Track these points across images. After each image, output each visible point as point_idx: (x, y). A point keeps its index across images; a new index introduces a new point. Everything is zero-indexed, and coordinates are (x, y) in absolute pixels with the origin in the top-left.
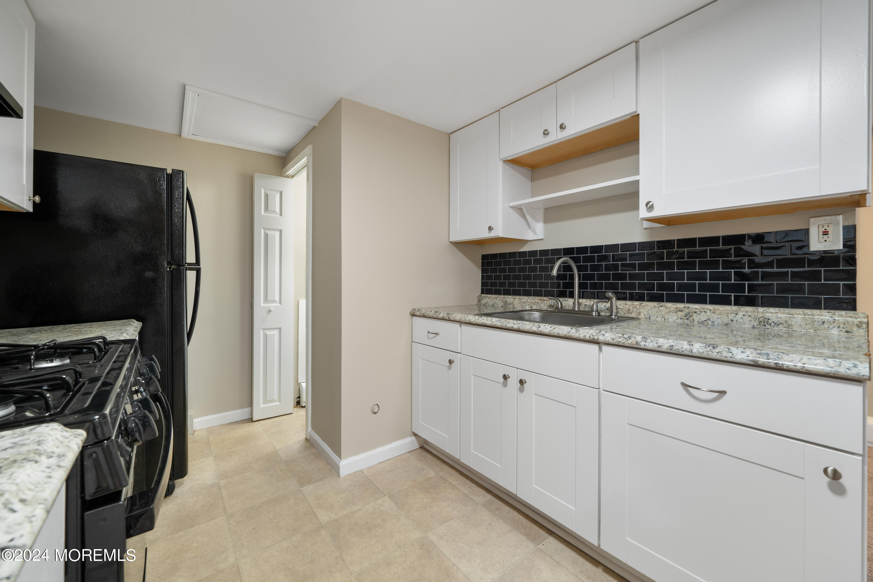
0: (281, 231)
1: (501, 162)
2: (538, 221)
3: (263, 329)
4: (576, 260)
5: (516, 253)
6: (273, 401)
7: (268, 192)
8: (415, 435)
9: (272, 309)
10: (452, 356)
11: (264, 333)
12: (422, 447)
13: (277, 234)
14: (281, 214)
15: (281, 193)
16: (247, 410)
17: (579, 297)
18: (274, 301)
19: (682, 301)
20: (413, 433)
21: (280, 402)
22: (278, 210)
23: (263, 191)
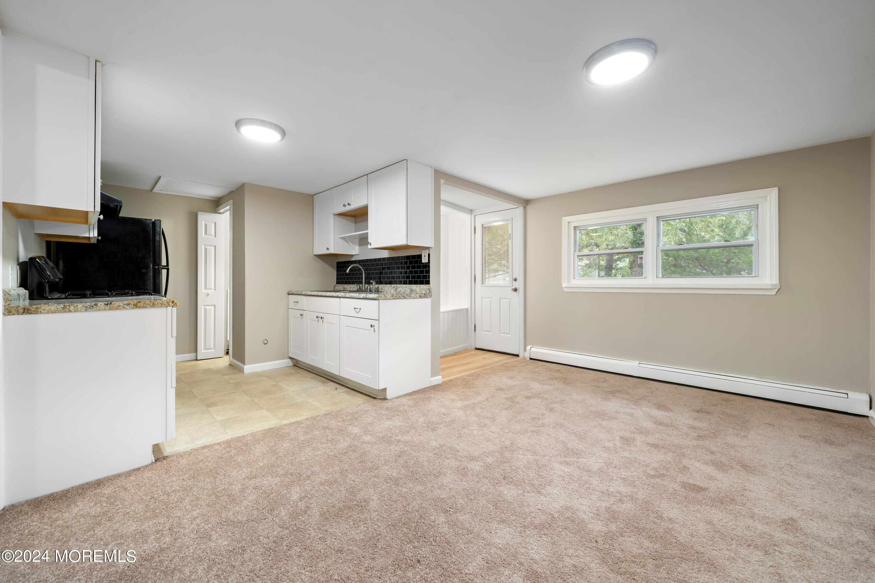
0: (215, 247)
1: (333, 215)
2: (356, 245)
3: (204, 305)
4: (364, 266)
5: (349, 261)
6: (211, 349)
7: (206, 223)
8: (291, 358)
9: (209, 293)
10: (302, 312)
11: (204, 308)
12: (295, 365)
13: (213, 248)
14: (215, 236)
15: (215, 223)
16: (194, 354)
17: (365, 283)
18: (211, 289)
19: (396, 284)
20: (289, 357)
21: (215, 349)
22: (213, 234)
23: (203, 222)
